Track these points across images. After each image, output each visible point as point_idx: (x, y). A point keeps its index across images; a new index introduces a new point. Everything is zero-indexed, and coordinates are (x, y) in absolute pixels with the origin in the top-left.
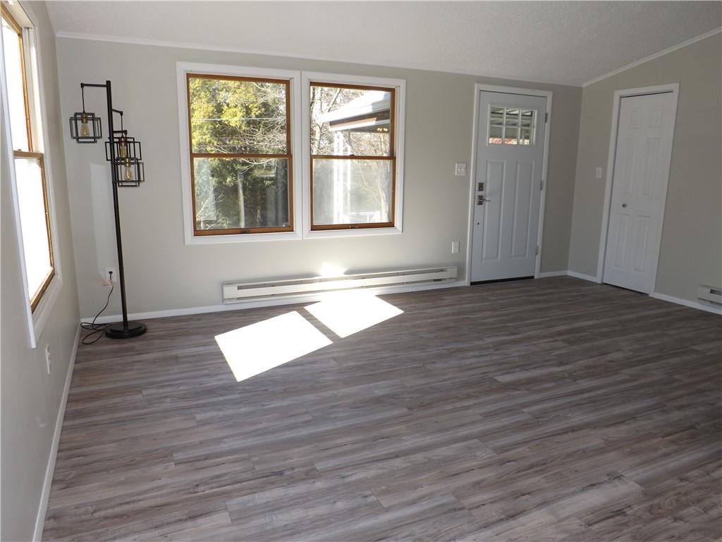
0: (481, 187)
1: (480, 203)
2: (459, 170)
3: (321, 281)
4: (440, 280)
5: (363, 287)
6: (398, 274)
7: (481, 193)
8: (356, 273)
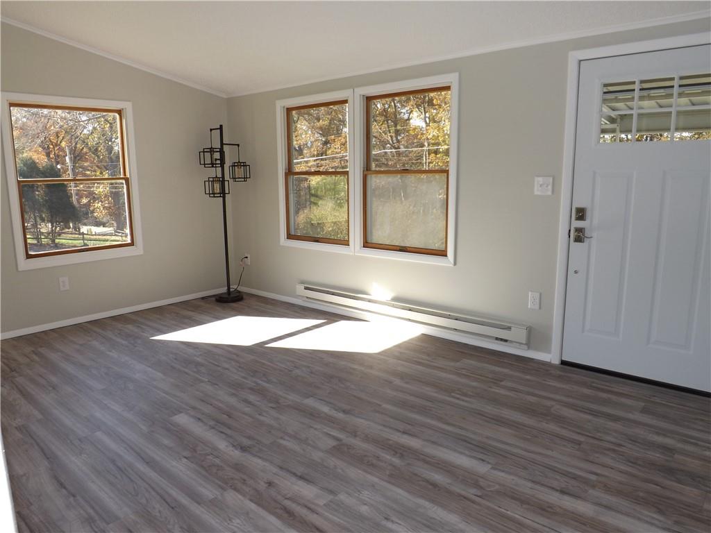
0: (581, 214)
1: (579, 239)
2: (540, 186)
3: (370, 301)
4: (506, 341)
5: (409, 320)
6: (449, 317)
7: (580, 224)
8: (402, 301)
